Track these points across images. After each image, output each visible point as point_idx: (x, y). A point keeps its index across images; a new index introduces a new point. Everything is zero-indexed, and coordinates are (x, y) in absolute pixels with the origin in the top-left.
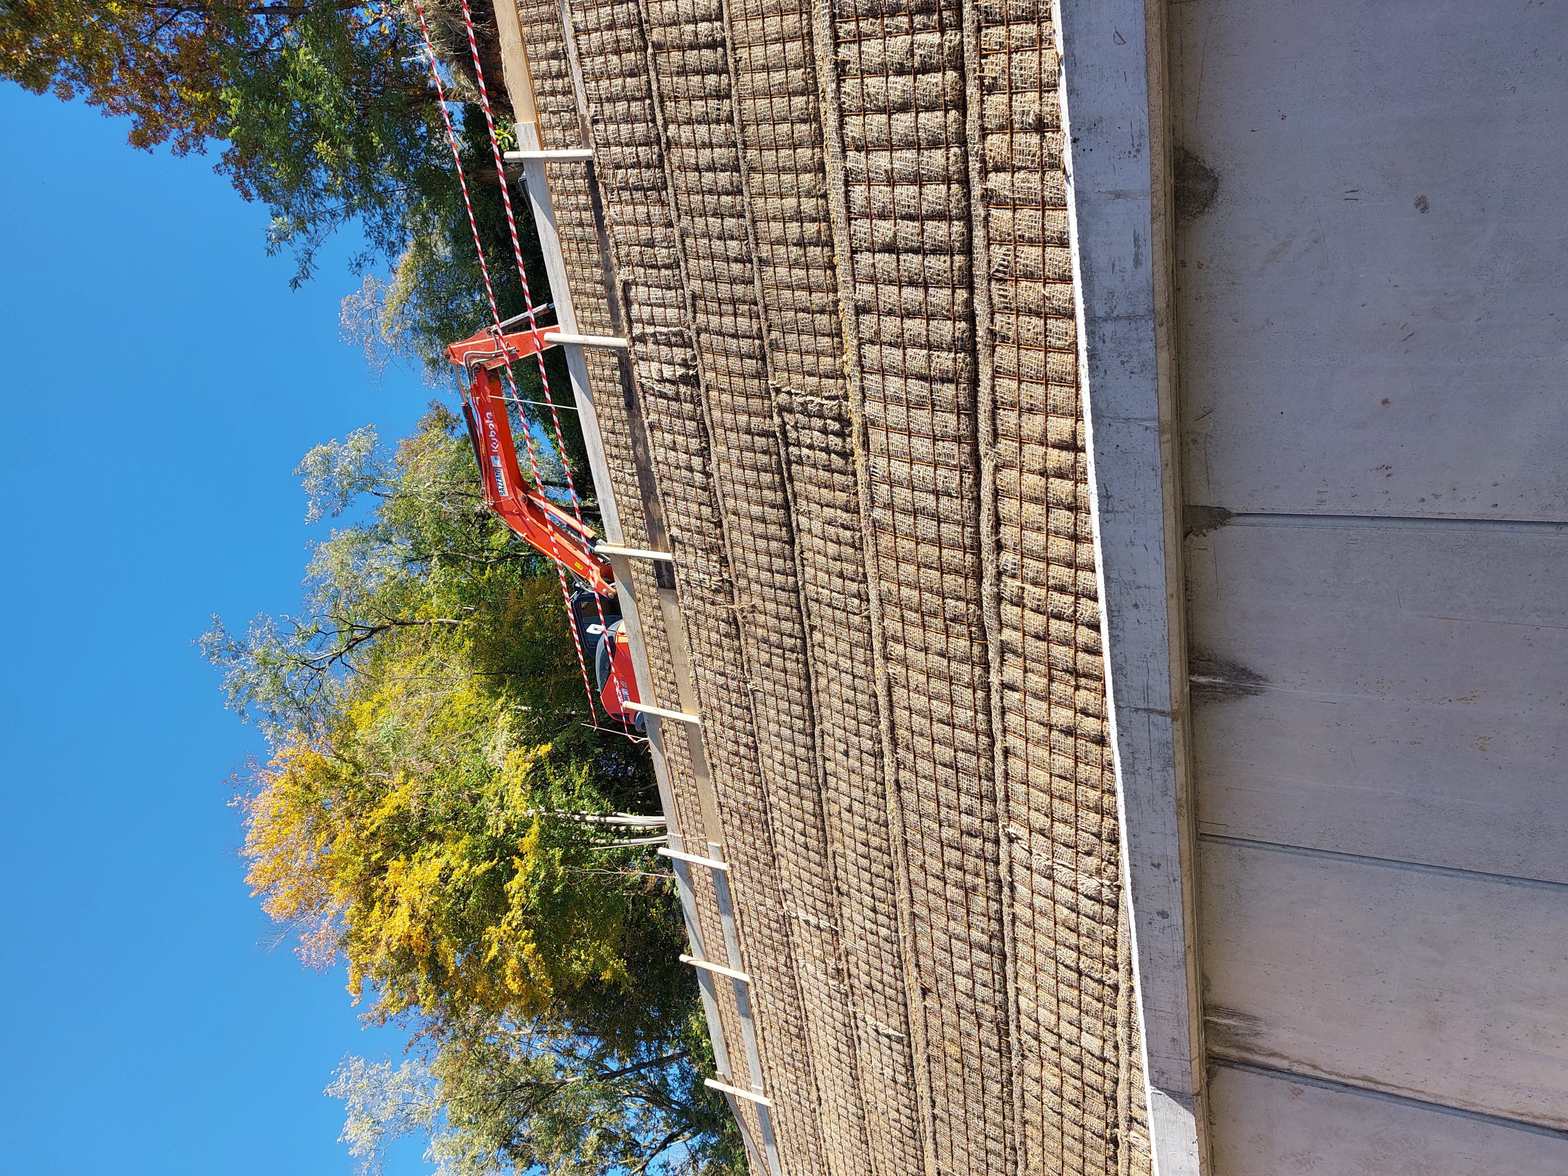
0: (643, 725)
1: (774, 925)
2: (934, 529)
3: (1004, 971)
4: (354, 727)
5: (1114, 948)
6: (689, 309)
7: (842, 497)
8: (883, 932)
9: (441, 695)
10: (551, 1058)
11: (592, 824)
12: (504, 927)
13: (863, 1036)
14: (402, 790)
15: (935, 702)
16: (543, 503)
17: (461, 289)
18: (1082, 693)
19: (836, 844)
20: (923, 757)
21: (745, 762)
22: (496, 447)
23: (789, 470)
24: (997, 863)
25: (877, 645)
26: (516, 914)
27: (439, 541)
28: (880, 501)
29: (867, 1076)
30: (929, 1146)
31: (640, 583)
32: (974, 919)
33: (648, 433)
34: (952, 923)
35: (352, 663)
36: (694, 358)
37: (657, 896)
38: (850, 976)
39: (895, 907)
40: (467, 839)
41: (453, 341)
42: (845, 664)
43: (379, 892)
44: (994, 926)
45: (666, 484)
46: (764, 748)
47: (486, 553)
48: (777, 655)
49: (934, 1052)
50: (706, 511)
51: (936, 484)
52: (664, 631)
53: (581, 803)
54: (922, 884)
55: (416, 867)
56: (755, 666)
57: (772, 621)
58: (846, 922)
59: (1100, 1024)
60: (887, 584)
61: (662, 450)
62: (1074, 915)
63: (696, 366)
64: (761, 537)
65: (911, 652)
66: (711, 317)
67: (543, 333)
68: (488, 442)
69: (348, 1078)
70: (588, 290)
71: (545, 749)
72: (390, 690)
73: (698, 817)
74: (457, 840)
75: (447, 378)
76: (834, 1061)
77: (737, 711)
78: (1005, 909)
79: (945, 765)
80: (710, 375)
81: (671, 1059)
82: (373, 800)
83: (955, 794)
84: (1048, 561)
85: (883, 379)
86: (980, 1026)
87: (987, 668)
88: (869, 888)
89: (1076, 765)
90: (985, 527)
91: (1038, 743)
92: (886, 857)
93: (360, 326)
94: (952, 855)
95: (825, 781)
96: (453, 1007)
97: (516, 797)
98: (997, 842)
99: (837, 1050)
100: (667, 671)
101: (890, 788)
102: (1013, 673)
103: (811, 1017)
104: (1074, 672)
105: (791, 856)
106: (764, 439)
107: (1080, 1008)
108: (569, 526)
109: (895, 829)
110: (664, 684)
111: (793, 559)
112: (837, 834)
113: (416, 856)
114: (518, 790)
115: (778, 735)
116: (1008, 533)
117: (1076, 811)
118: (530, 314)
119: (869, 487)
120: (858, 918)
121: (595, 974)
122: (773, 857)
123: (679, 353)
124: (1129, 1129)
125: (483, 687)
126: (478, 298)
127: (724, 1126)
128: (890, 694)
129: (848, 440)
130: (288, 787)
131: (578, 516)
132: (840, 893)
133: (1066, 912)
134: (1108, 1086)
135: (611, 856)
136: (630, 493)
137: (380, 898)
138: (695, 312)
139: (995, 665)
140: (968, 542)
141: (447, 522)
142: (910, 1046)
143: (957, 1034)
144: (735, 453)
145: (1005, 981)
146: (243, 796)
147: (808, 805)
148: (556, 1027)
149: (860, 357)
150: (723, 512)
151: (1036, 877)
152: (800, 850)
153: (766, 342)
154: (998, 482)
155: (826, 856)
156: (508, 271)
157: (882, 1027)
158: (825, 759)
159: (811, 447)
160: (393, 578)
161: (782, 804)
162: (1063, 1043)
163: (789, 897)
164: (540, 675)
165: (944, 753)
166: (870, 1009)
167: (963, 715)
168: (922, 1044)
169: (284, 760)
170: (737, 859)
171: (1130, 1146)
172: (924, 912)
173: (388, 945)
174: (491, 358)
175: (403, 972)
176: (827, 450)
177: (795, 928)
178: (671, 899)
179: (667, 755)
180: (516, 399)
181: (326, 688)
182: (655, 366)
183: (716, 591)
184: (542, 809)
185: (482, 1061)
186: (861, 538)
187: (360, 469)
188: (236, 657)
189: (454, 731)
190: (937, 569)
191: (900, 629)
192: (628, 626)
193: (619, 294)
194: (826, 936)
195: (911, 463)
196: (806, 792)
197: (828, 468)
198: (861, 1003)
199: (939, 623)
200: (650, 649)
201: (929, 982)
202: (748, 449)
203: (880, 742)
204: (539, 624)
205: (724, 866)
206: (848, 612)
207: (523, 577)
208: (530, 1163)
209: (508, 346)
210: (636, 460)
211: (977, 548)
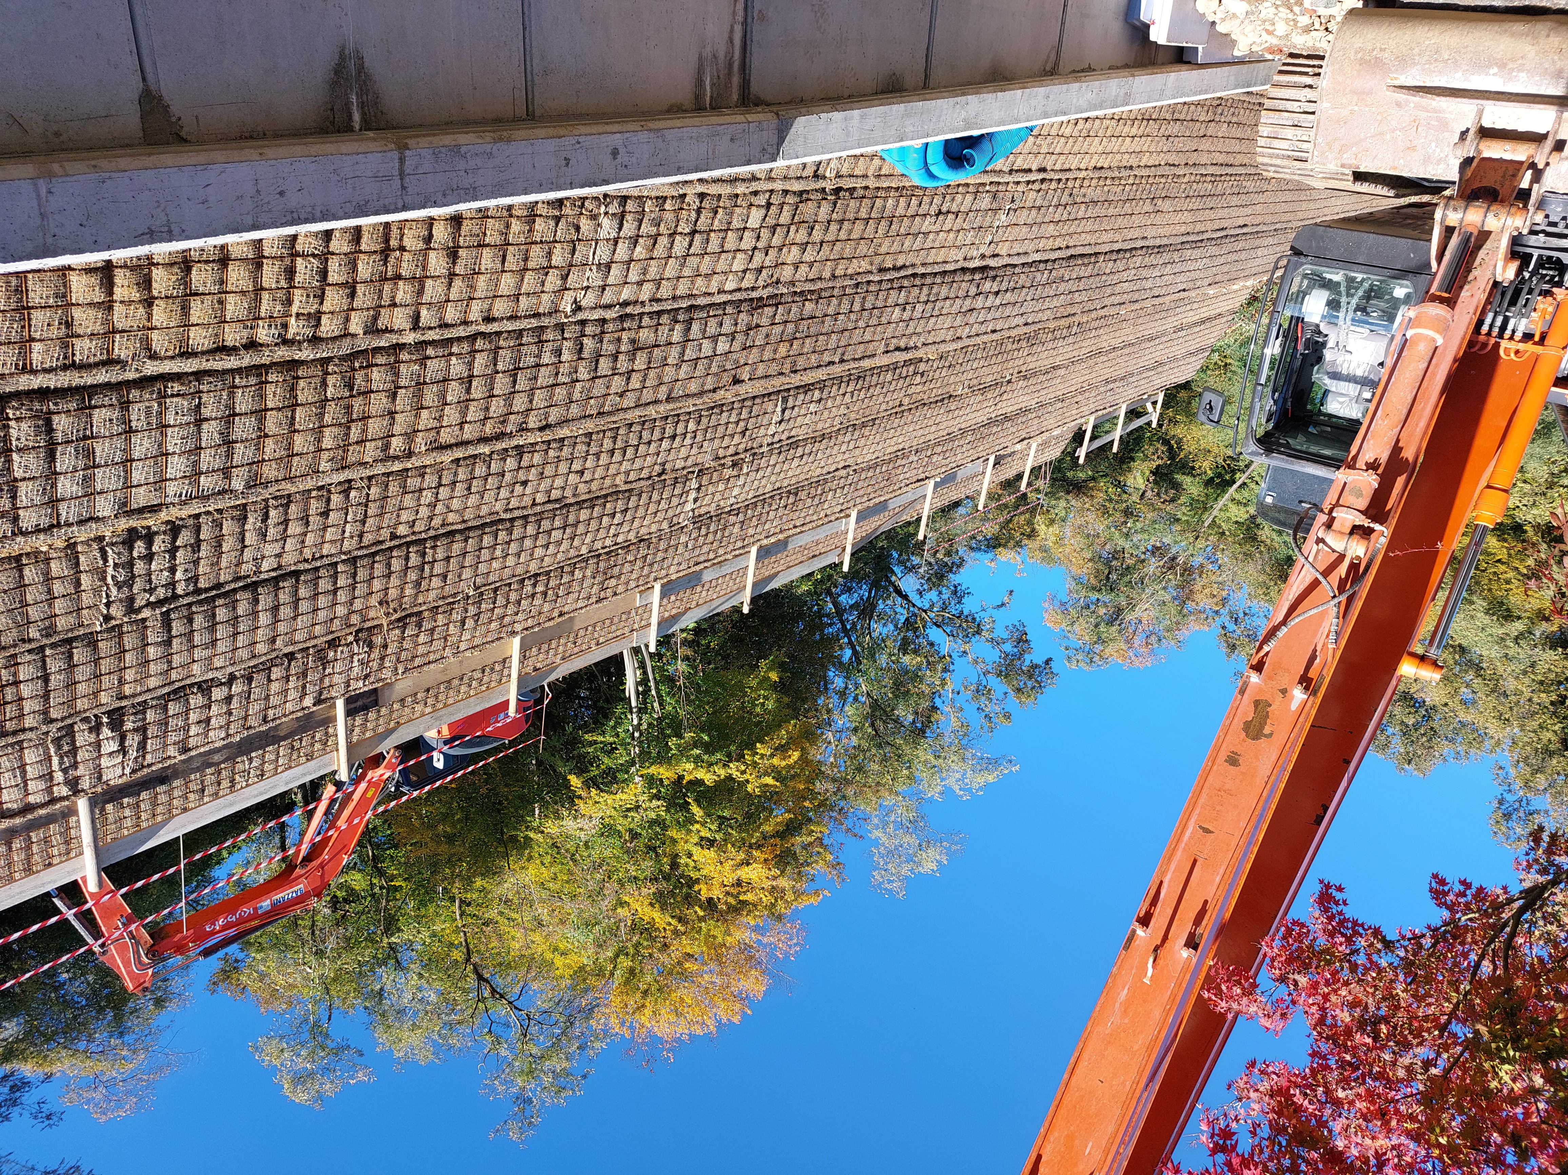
0: (532, 691)
1: (703, 531)
2: (246, 420)
3: (705, 306)
4: (582, 968)
5: (665, 198)
6: (21, 737)
7: (228, 526)
8: (692, 426)
9: (537, 894)
10: (849, 710)
11: (640, 719)
12: (747, 776)
13: (786, 434)
14: (635, 905)
15: (449, 399)
16: (304, 847)
17: (57, 998)
18: (407, 242)
19: (618, 481)
20: (511, 405)
21: (552, 584)
22: (246, 910)
23: (207, 590)
24: (603, 321)
25: (397, 466)
26: (734, 770)
27: (372, 941)
28: (221, 484)
29: (820, 426)
30: (867, 363)
31: (378, 726)
32: (662, 340)
33: (193, 753)
34: (669, 361)
35: (517, 990)
36: (86, 720)
37: (699, 644)
38: (737, 454)
39: (667, 418)
40: (672, 833)
41: (124, 989)
42: (427, 497)
43: (731, 900)
44: (665, 319)
45: (252, 722)
46: (533, 567)
47: (377, 890)
48: (432, 569)
49: (786, 368)
50: (276, 673)
51: (188, 424)
52: (428, 690)
53: (622, 735)
54: (637, 394)
55: (704, 872)
56: (448, 590)
57: (394, 581)
58: (690, 462)
59: (738, 210)
60: (323, 464)
61: (211, 734)
62: (641, 240)
63: (95, 716)
64: (296, 608)
65: (397, 429)
66: (26, 710)
67: (91, 894)
68: (241, 921)
69: (889, 881)
70: (23, 857)
71: (575, 781)
72: (539, 944)
73: (616, 620)
74: (674, 841)
75: (177, 983)
76: (811, 459)
77: (500, 601)
78: (647, 309)
79: (515, 382)
80: (104, 698)
81: (836, 604)
82: (647, 930)
83: (543, 369)
84: (259, 290)
85: (63, 500)
86: (758, 326)
87: (401, 347)
88: (653, 445)
89: (488, 245)
90: (232, 362)
91: (473, 287)
92: (621, 432)
93: (128, 1093)
94: (604, 366)
95: (556, 501)
96: (819, 806)
97: (627, 796)
98: (583, 323)
99: (802, 456)
100: (471, 679)
101: (548, 435)
102: (400, 319)
103: (778, 485)
104: (385, 252)
105: (636, 524)
106: (174, 624)
107: (726, 230)
108: (327, 813)
109: (589, 425)
110: (486, 679)
111: (317, 569)
112: (608, 482)
113: (694, 875)
114: (619, 796)
115: (518, 555)
116: (233, 336)
117: (536, 243)
118: (70, 914)
119: (207, 498)
120: (684, 452)
121: (774, 687)
122: (641, 541)
123: (83, 738)
124: (824, 177)
125: (522, 855)
126: (65, 976)
127: (882, 548)
128: (450, 447)
129: (154, 529)
130: (648, 1012)
131: (311, 807)
132: (663, 472)
133: (639, 249)
134: (790, 199)
135: (668, 694)
136: (273, 757)
137: (736, 897)
138: (24, 730)
139: (394, 339)
140: (253, 380)
141: (348, 939)
142: (789, 390)
143: (768, 347)
144: (198, 654)
145: (714, 304)
146: (663, 1049)
147: (584, 515)
148: (824, 711)
149: (38, 530)
150: (274, 655)
151: (611, 280)
152: (629, 516)
153: (45, 641)
154: (170, 354)
155: (630, 491)
156: (21, 951)
157: (776, 418)
158: (534, 504)
159: (173, 570)
160: (420, 976)
161: (588, 540)
162: (760, 245)
163: (675, 520)
164: (500, 803)
165: (501, 384)
166: (762, 431)
167: (457, 367)
168: (782, 379)
169: (622, 1024)
170: (648, 576)
171: (839, 176)
172: (664, 389)
173: (775, 878)
174: (138, 943)
175: (796, 859)
176: (173, 551)
177: (703, 511)
178: (698, 631)
179: (558, 661)
180: (183, 904)
181: (546, 1006)
182: (105, 762)
183: (371, 645)
184: (633, 769)
185: (860, 769)
186: (274, 498)
187: (303, 1044)
188: (530, 1101)
189: (570, 872)
190: (294, 411)
191: (373, 444)
192: (429, 729)
193: (18, 821)
194: (705, 480)
195: (167, 454)
196: (571, 519)
197: (196, 546)
198: (759, 440)
199: (357, 404)
200: (451, 701)
201: (727, 378)
202: (190, 640)
203: (506, 450)
204: (445, 818)
205: (657, 587)
206: (368, 501)
207: (396, 847)
208: (934, 708)
209: (117, 928)
210: (232, 759)
211: (259, 370)
